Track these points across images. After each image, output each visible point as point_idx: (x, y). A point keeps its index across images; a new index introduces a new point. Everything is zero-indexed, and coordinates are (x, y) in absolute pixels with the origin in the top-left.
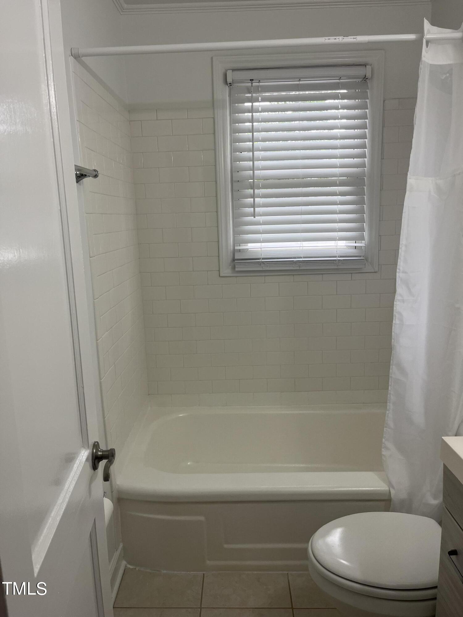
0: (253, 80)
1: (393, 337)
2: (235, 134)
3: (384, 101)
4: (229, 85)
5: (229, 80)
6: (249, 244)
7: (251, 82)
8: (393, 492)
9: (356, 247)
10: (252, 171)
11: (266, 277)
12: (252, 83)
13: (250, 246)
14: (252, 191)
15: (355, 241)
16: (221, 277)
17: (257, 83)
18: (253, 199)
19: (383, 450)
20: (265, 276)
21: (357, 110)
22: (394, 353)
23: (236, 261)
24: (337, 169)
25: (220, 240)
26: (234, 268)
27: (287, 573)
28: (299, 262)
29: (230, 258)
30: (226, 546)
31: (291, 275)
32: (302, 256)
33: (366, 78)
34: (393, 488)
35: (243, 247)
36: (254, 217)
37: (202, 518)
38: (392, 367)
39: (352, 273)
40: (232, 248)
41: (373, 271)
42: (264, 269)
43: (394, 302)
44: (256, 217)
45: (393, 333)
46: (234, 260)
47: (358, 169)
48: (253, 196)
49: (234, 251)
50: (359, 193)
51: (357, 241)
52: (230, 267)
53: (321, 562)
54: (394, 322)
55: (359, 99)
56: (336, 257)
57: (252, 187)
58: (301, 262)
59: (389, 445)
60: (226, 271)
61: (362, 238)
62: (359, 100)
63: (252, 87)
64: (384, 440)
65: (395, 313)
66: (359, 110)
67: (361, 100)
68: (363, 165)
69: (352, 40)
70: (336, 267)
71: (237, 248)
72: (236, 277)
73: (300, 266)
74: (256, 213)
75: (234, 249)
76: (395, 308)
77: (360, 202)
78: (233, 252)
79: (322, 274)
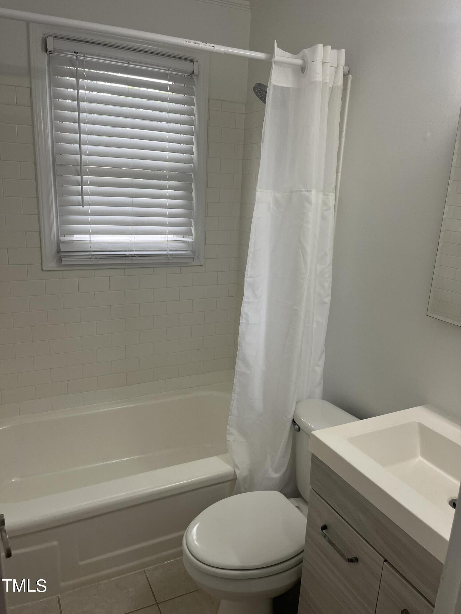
0: (77, 53)
1: (240, 335)
2: (55, 111)
3: (209, 100)
4: (48, 53)
5: (50, 48)
6: (75, 235)
7: (75, 54)
8: (238, 472)
9: (183, 241)
10: (79, 156)
11: (96, 271)
12: (77, 57)
13: (77, 237)
14: (79, 178)
15: (182, 236)
16: (44, 271)
17: (82, 56)
18: (81, 186)
19: (227, 436)
20: (94, 269)
21: (183, 105)
22: (240, 349)
23: (62, 254)
24: (166, 162)
25: (42, 230)
26: (60, 260)
27: (143, 570)
28: (131, 256)
29: (54, 249)
30: (81, 563)
31: (122, 268)
32: (134, 250)
33: (193, 74)
34: (238, 468)
35: (68, 238)
36: (83, 207)
37: (55, 543)
38: (238, 362)
39: (180, 267)
40: (56, 239)
41: (200, 265)
42: (94, 263)
43: (242, 304)
44: (84, 206)
45: (240, 332)
46: (59, 251)
47: (185, 164)
48: (81, 183)
49: (59, 243)
50: (187, 188)
51: (184, 236)
52: (55, 260)
53: (200, 559)
54: (241, 322)
55: (186, 94)
56: (166, 251)
57: (80, 173)
58: (134, 256)
59: (233, 431)
60: (51, 264)
61: (189, 233)
62: (185, 96)
63: (77, 61)
64: (228, 427)
65: (242, 314)
66: (185, 106)
67: (188, 96)
68: (190, 161)
69: (211, 47)
70: (166, 261)
71: (63, 239)
72: (62, 271)
73: (132, 260)
74: (84, 202)
75: (58, 239)
76: (242, 309)
77: (188, 198)
78: (57, 243)
79: (153, 267)
